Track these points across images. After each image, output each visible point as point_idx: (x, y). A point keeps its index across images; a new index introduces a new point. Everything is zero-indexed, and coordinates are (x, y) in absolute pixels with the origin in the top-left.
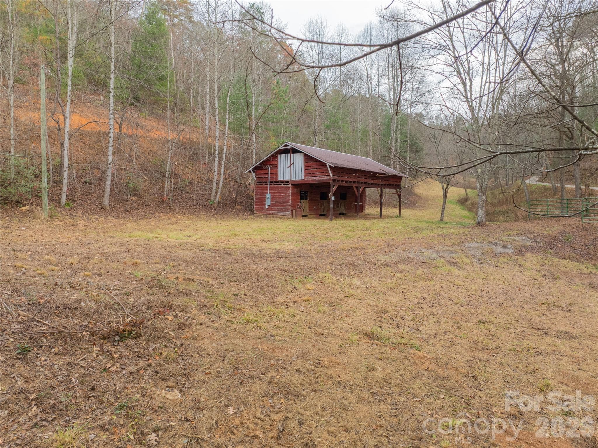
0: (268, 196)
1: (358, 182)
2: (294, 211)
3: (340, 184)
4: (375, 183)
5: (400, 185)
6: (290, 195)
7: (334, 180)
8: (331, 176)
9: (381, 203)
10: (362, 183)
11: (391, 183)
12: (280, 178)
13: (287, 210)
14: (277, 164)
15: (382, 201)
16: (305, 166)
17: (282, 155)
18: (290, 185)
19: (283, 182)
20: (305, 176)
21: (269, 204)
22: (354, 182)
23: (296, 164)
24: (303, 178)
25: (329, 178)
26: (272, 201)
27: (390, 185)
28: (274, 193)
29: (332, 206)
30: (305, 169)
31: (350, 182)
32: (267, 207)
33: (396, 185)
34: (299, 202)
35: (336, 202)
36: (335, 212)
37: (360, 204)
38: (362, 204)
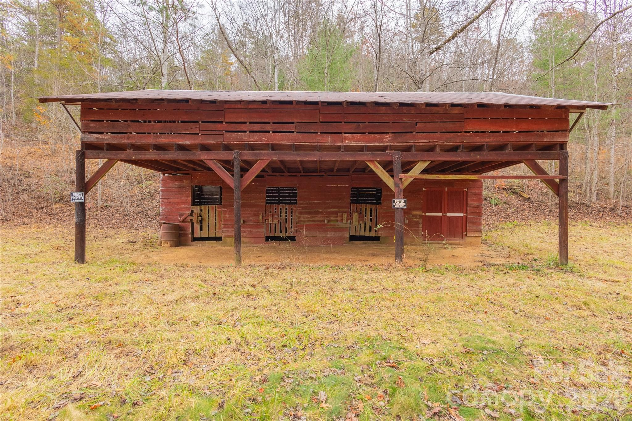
34: (186, 209)
35: (333, 210)
36: (330, 234)
37: (448, 214)
38: (462, 215)
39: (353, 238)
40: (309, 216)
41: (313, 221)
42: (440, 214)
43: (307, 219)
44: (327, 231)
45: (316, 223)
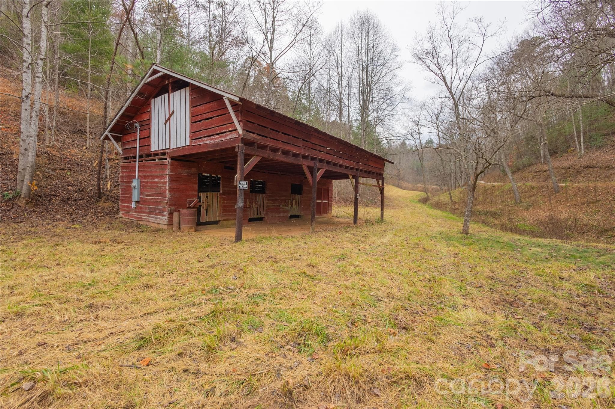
0: (135, 183)
1: (313, 159)
2: (176, 215)
3: (268, 154)
4: (346, 164)
5: (381, 175)
6: (167, 179)
7: (247, 143)
8: (240, 131)
9: (356, 199)
10: (321, 161)
11: (372, 170)
12: (154, 147)
13: (161, 212)
14: (150, 119)
15: (358, 196)
16: (193, 116)
17: (156, 99)
18: (169, 160)
19: (157, 155)
20: (192, 139)
21: (136, 200)
22: (305, 157)
23: (178, 113)
24: (188, 143)
25: (235, 135)
26: (141, 194)
27: (370, 173)
28: (145, 177)
29: (240, 204)
30: (192, 123)
31: (295, 155)
32: (133, 205)
33: (377, 173)
34: (193, 196)
35: (283, 198)
36: (282, 215)
37: (324, 201)
38: (327, 201)
39: (292, 217)
40: (272, 202)
41: (274, 206)
42: (321, 201)
43: (271, 205)
44: (280, 213)
45: (276, 207)
